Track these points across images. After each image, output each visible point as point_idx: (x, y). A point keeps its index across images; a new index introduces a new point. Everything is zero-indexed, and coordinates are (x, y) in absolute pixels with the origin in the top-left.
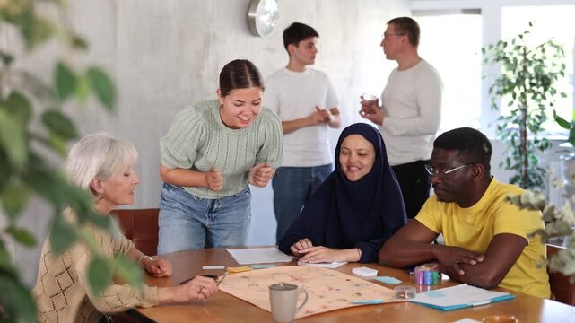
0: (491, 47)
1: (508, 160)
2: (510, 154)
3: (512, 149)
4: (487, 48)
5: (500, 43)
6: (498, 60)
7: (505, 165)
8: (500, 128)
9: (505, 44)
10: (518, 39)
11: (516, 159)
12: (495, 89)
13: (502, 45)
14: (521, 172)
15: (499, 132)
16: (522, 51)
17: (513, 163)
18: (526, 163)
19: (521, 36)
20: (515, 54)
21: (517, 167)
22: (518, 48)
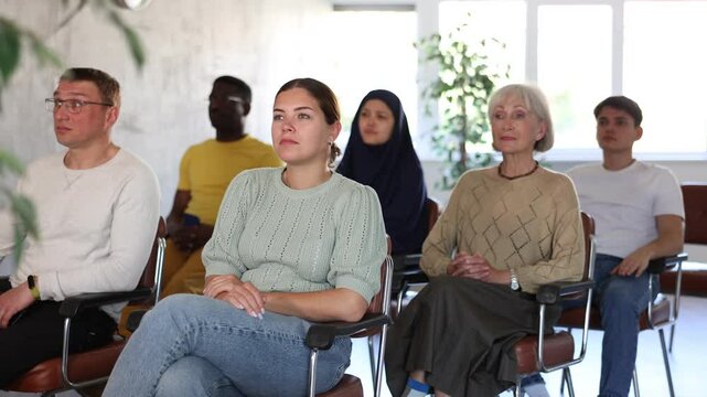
0: (423, 41)
1: (445, 179)
2: (447, 172)
3: (449, 167)
4: (419, 43)
5: (433, 37)
6: (431, 58)
7: (441, 185)
8: (434, 140)
9: (439, 38)
10: (455, 32)
11: (454, 177)
12: (430, 91)
13: (435, 39)
15: (434, 144)
16: (460, 48)
17: (450, 182)
19: (459, 29)
20: (453, 51)
22: (457, 44)
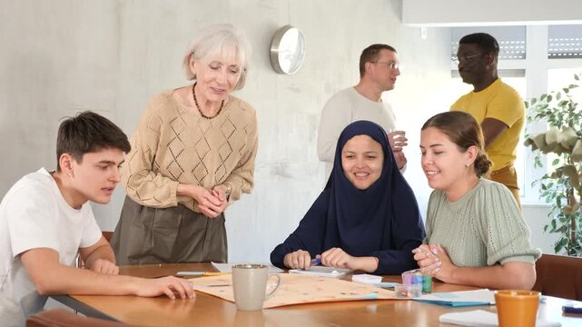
0: (534, 101)
1: (554, 222)
2: (556, 216)
3: (558, 211)
4: (530, 102)
5: (544, 96)
6: (542, 115)
7: (550, 228)
8: (544, 187)
9: (550, 98)
10: (563, 93)
11: (562, 220)
13: (546, 99)
14: (568, 235)
15: (543, 191)
16: (567, 107)
17: (559, 225)
18: (573, 226)
19: (566, 91)
20: (561, 110)
21: (563, 229)
22: (564, 103)
